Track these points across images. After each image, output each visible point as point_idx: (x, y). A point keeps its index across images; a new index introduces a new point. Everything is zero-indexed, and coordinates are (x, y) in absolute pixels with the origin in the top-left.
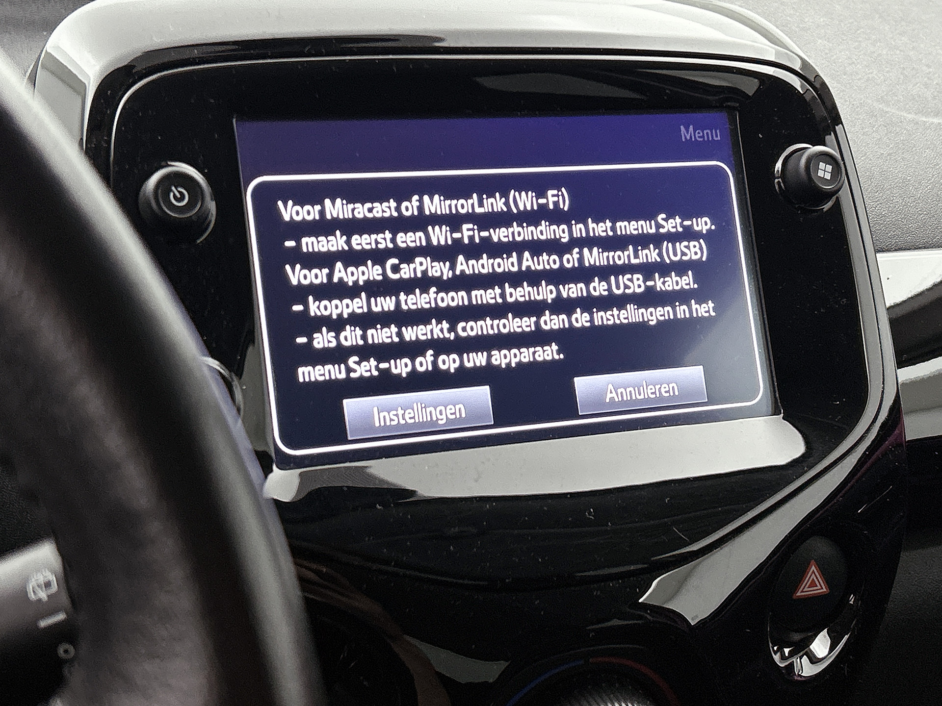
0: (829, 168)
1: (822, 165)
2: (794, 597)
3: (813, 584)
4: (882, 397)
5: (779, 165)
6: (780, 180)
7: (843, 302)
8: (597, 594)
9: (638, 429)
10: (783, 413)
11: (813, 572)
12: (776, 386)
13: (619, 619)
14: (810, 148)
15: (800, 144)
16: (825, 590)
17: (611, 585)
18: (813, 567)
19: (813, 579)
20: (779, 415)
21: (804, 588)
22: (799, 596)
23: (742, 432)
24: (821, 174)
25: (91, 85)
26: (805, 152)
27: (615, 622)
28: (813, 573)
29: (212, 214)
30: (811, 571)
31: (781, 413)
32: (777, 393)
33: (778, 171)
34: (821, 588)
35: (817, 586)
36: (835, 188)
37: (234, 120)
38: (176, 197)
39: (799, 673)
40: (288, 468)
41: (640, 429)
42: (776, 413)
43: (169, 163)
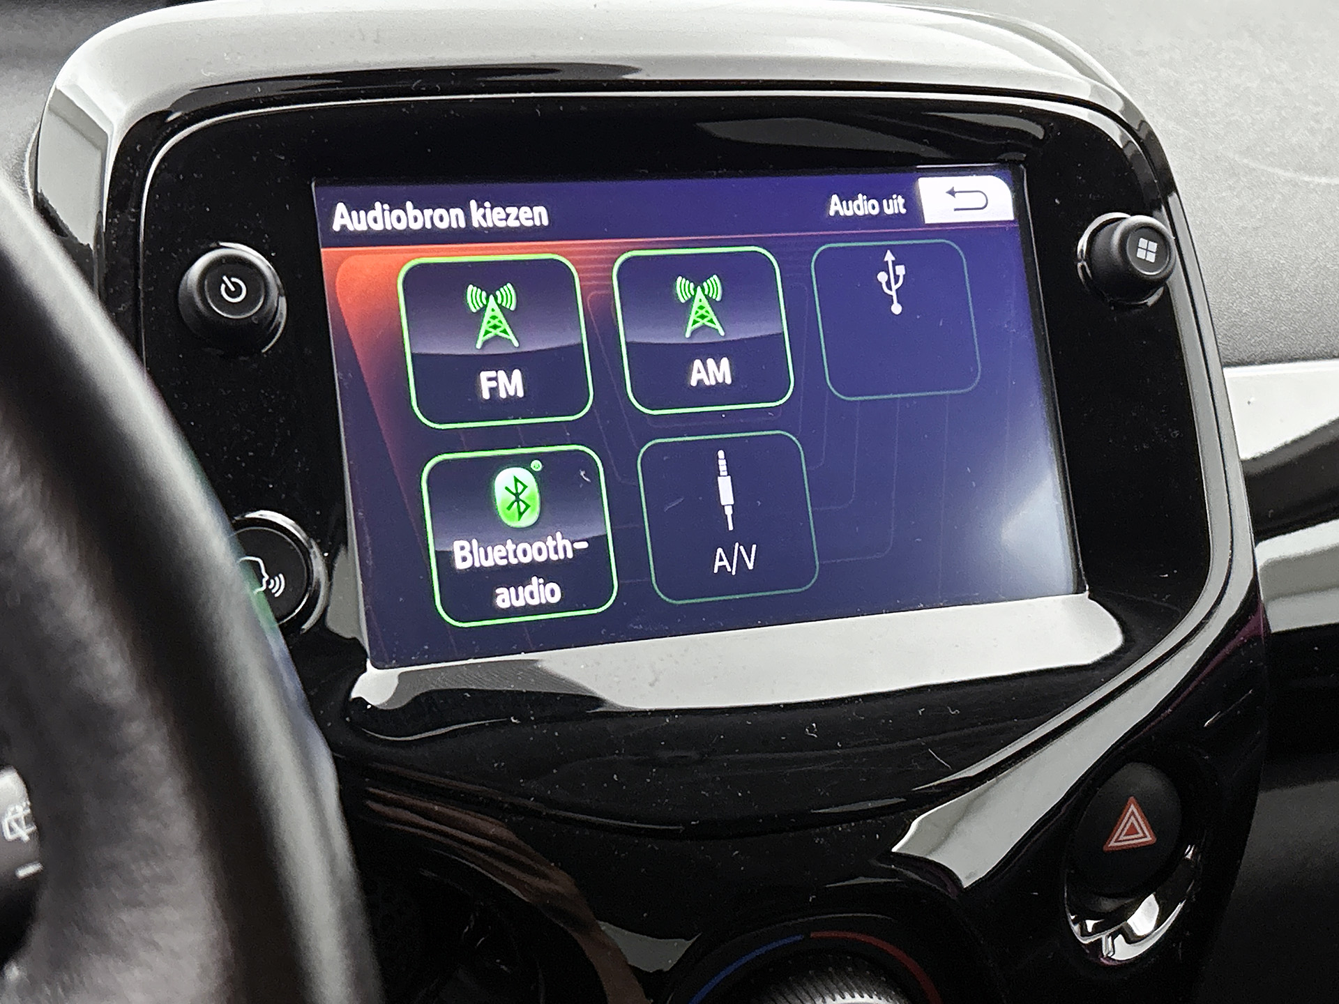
0: (1153, 246)
1: (1143, 242)
2: (1105, 849)
3: (1133, 831)
4: (1230, 568)
5: (1083, 243)
6: (1085, 264)
7: (1174, 435)
8: (819, 842)
9: (882, 613)
10: (1089, 590)
11: (1133, 813)
12: (1079, 553)
13: (865, 876)
14: (1125, 218)
15: (1113, 213)
16: (1150, 839)
17: (840, 829)
18: (1132, 806)
19: (1132, 823)
20: (1082, 593)
21: (1118, 837)
22: (1114, 847)
23: (1029, 617)
24: (1141, 254)
25: (114, 135)
26: (1119, 224)
27: (862, 880)
28: (1133, 816)
29: (281, 314)
30: (1130, 810)
31: (1085, 590)
32: (1081, 561)
33: (1082, 251)
34: (1145, 836)
35: (1137, 833)
36: (1162, 275)
37: (313, 185)
38: (230, 290)
39: (1109, 955)
40: (386, 666)
41: (886, 613)
42: (1079, 590)
43: (222, 244)
